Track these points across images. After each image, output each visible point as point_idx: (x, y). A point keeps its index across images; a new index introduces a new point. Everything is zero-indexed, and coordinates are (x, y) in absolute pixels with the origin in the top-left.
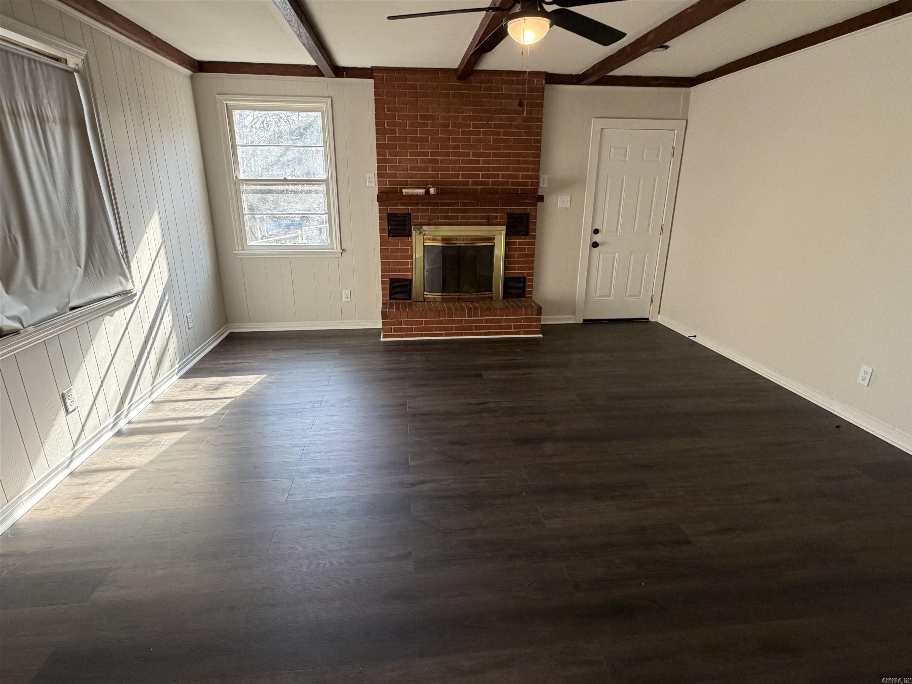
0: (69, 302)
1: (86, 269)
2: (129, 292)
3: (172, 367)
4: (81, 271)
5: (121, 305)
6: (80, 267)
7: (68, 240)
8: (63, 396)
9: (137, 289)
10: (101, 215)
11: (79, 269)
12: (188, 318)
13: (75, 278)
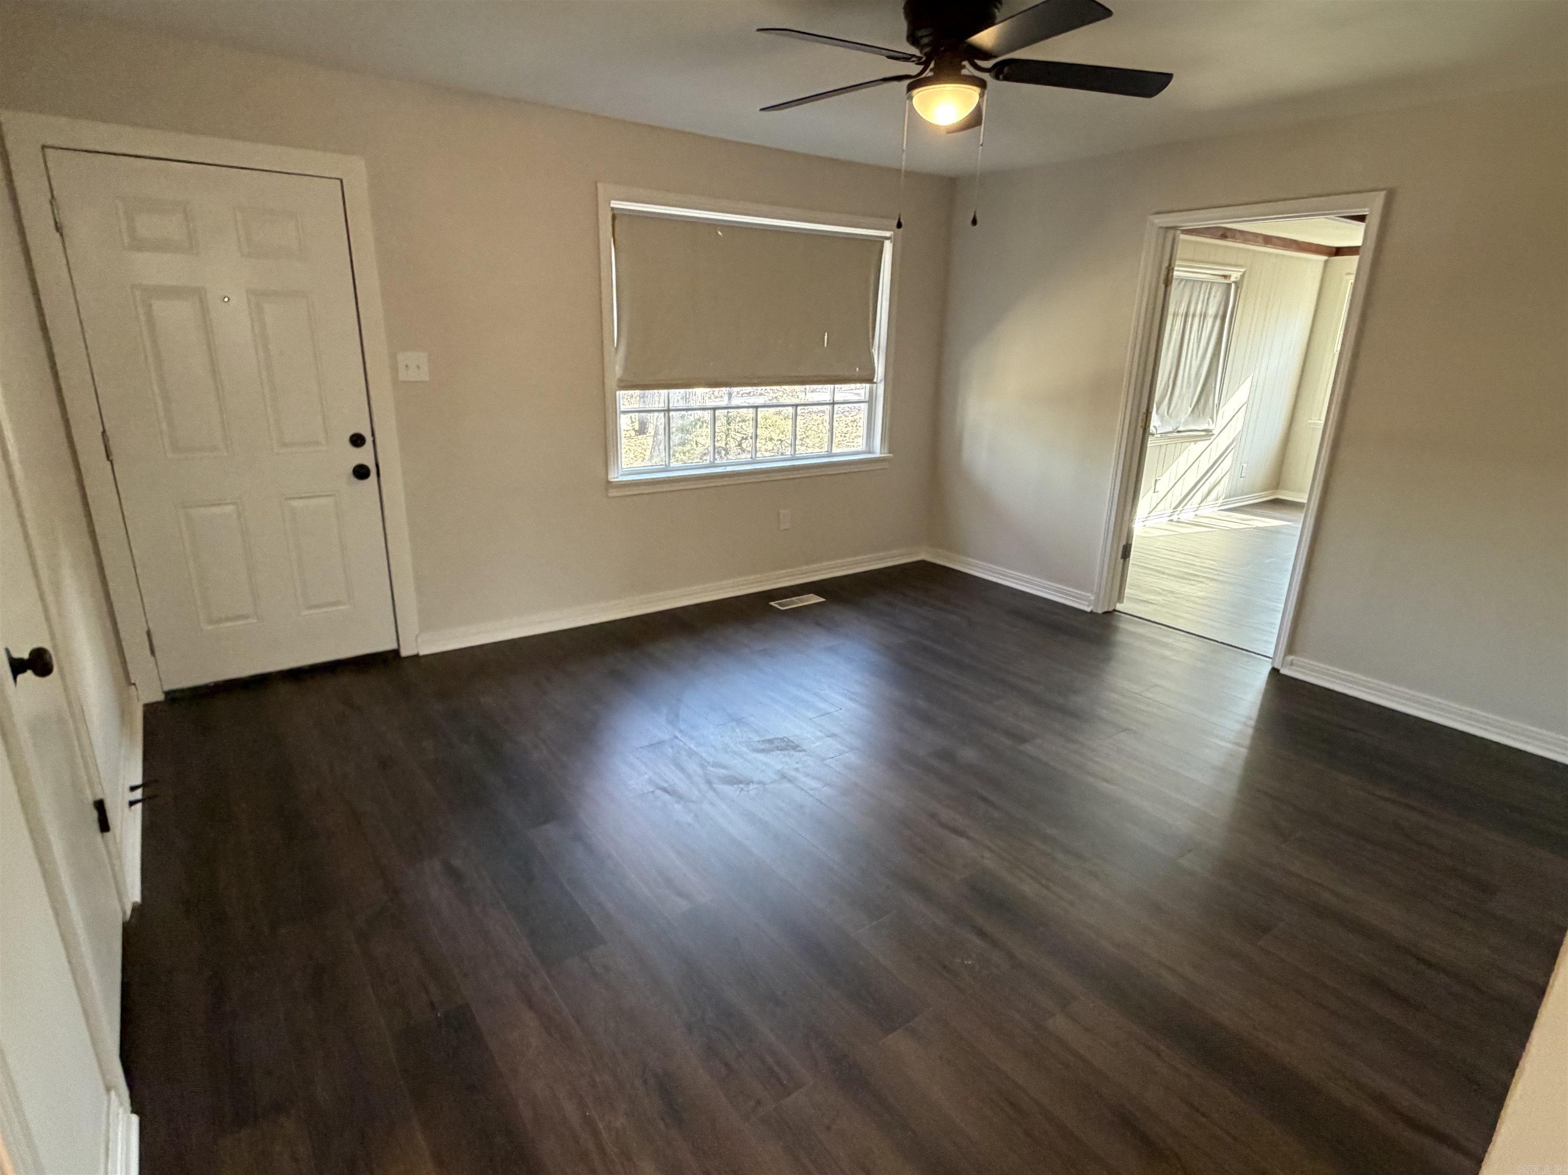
0: (1178, 427)
1: (1193, 410)
2: (1211, 431)
3: (1217, 500)
4: (1190, 409)
5: (1203, 439)
6: (1191, 407)
7: (1191, 390)
8: (1156, 481)
9: (1216, 432)
10: (1214, 380)
11: (1189, 408)
12: (1244, 468)
13: (1186, 413)
